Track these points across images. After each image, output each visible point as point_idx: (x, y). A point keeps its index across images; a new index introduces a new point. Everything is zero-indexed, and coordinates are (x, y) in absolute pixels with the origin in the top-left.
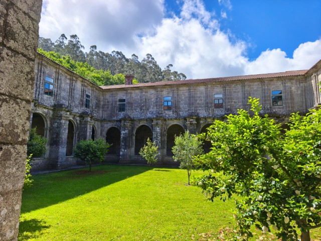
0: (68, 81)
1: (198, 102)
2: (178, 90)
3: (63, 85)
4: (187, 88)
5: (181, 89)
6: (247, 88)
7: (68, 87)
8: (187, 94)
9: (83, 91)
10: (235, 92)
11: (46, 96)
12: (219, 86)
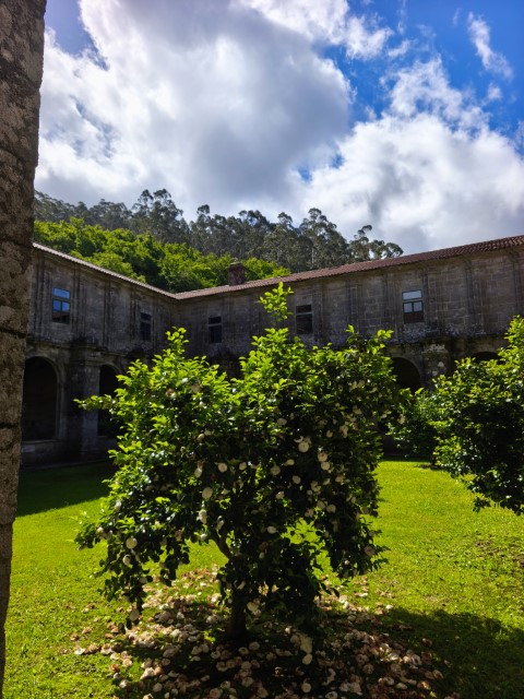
0: (101, 292)
1: (367, 311)
2: (324, 288)
3: (90, 301)
4: (344, 284)
5: (330, 286)
6: (476, 272)
7: (102, 303)
8: (343, 298)
9: (134, 309)
10: (450, 283)
11: (55, 326)
12: (413, 272)
